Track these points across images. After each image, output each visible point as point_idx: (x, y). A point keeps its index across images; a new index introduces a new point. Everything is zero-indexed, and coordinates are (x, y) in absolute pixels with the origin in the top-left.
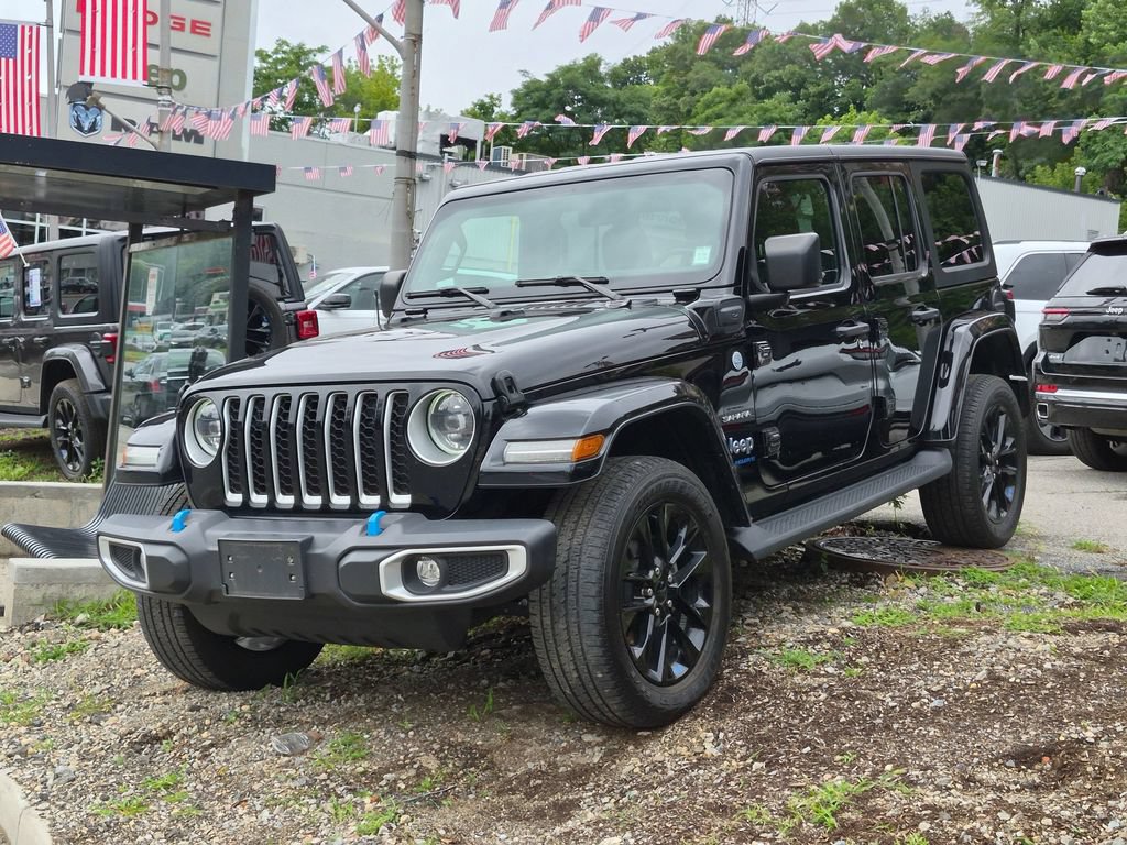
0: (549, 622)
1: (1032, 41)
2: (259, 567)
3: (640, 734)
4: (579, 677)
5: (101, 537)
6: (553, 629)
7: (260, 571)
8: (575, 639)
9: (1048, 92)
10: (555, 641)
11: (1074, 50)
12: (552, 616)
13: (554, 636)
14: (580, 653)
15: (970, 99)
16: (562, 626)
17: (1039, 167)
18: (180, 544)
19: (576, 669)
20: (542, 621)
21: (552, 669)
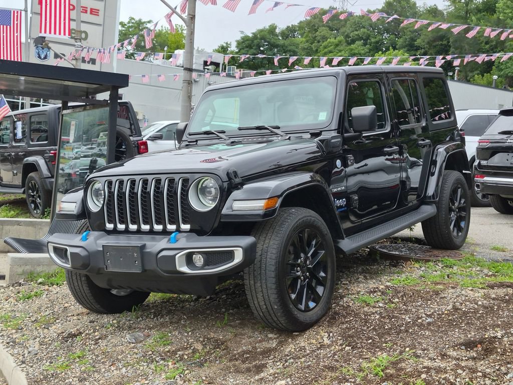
0: (253, 283)
1: (473, 18)
2: (121, 257)
3: (294, 334)
4: (267, 308)
5: (49, 244)
6: (255, 286)
7: (121, 259)
8: (265, 291)
9: (481, 41)
11: (492, 22)
12: (254, 280)
13: (255, 289)
14: (267, 297)
15: (445, 44)
16: (259, 284)
17: (476, 75)
18: (85, 247)
19: (265, 304)
20: (250, 282)
21: (254, 304)
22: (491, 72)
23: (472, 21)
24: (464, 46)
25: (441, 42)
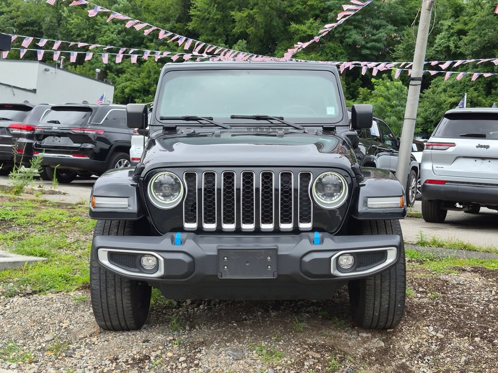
0: (379, 283)
1: (65, 8)
2: (247, 262)
3: (388, 330)
4: (389, 308)
5: (100, 250)
6: (381, 285)
7: (248, 264)
8: (393, 290)
9: (72, 33)
10: (381, 291)
11: (83, 16)
12: (381, 279)
13: (381, 288)
14: (394, 296)
15: (36, 31)
16: (386, 284)
17: (69, 66)
18: (189, 252)
19: (389, 304)
20: (375, 282)
21: (374, 304)
22: (84, 64)
23: (64, 12)
24: (57, 36)
25: (32, 28)
